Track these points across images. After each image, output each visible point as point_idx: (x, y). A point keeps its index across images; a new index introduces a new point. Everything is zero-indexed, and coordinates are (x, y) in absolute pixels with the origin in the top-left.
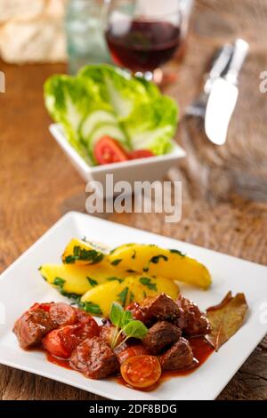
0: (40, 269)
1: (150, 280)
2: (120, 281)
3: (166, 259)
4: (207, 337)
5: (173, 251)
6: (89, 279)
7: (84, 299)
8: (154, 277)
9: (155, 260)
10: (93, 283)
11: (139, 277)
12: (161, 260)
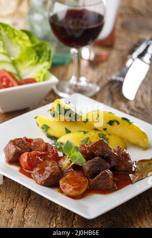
0: (36, 118)
1: (105, 135)
2: (85, 133)
3: (118, 123)
4: (130, 175)
5: (124, 119)
6: (66, 129)
7: (59, 141)
8: (109, 134)
9: (111, 123)
10: (68, 132)
11: (98, 132)
12: (115, 123)
